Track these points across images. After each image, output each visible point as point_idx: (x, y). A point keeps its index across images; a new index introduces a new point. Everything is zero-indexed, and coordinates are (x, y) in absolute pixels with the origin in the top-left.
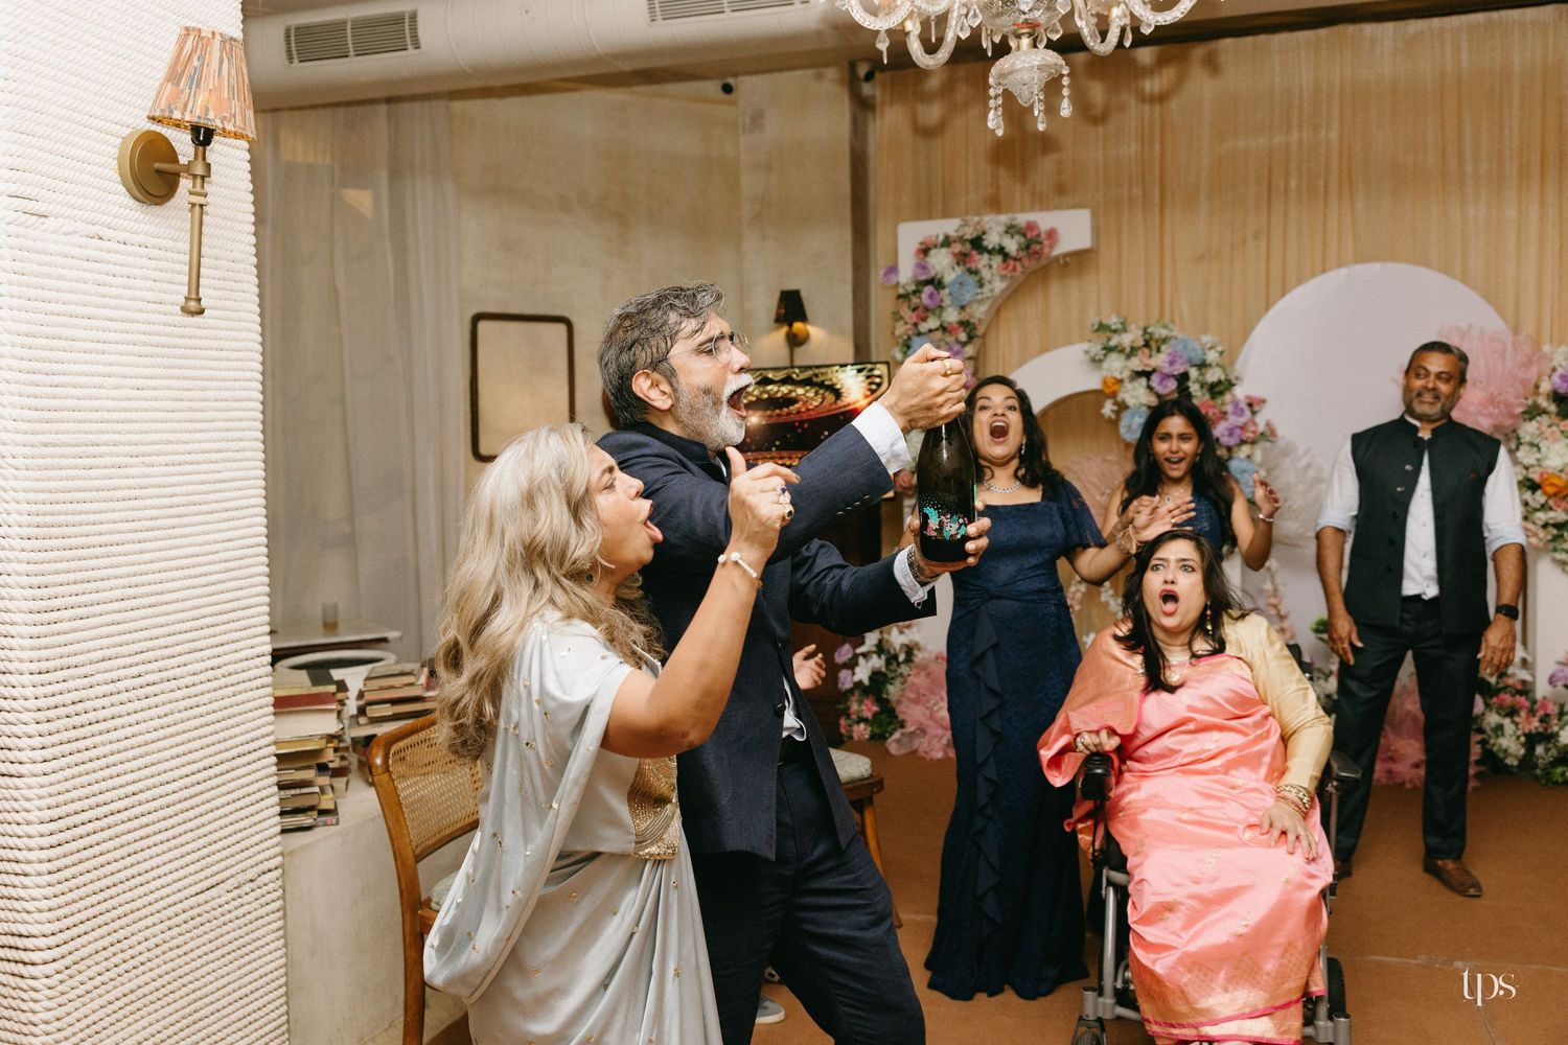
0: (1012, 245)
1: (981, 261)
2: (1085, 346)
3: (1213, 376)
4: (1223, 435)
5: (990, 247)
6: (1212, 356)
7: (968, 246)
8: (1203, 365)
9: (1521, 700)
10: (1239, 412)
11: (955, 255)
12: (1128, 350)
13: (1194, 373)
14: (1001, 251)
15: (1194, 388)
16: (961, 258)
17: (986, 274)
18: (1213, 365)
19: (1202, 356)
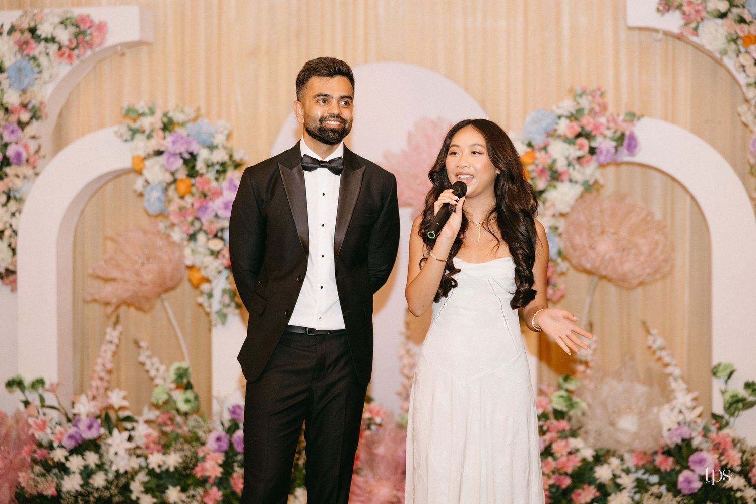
0: (64, 36)
1: (38, 49)
2: (116, 128)
3: (220, 156)
4: (219, 208)
5: (43, 36)
6: (219, 139)
7: (28, 35)
8: (212, 148)
11: (16, 43)
12: (147, 132)
13: (203, 154)
14: (53, 40)
15: (200, 166)
16: (22, 46)
17: (43, 60)
18: (220, 146)
19: (212, 140)
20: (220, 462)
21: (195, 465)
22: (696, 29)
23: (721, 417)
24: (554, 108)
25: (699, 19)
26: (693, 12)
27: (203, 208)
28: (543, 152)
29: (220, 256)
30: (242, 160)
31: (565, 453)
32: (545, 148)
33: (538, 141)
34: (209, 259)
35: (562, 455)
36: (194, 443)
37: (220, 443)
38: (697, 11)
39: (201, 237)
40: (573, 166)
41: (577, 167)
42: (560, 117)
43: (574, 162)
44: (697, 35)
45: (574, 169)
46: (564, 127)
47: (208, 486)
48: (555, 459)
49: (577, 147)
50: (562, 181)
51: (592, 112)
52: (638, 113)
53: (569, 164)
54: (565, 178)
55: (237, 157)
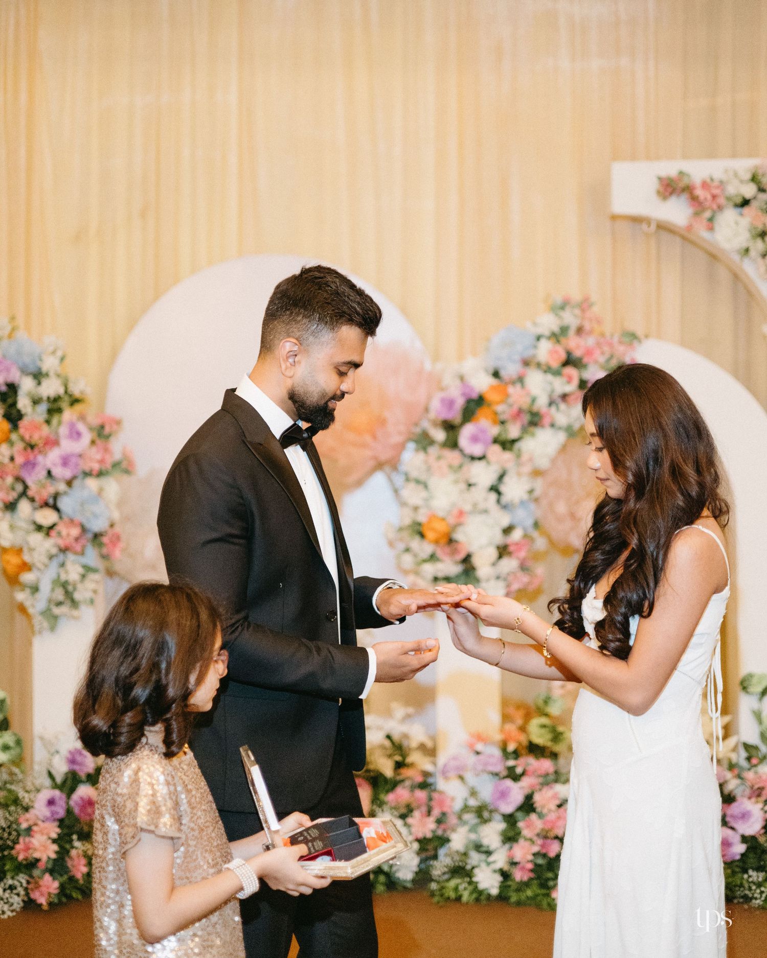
3: (51, 388)
4: (55, 465)
6: (49, 364)
8: (39, 376)
9: (421, 795)
10: (74, 435)
13: (27, 385)
15: (23, 403)
18: (51, 374)
19: (39, 363)
20: (54, 836)
21: (16, 842)
22: (711, 220)
23: (756, 748)
24: (529, 325)
25: (715, 207)
26: (709, 197)
27: (30, 465)
28: (518, 386)
29: (53, 533)
30: (82, 393)
31: (552, 806)
32: (520, 380)
33: (510, 370)
34: (37, 538)
35: (550, 811)
36: (12, 808)
37: (53, 808)
38: (714, 197)
39: (24, 507)
40: (557, 405)
41: (563, 406)
42: (538, 338)
43: (559, 400)
44: (711, 229)
45: (558, 409)
46: (545, 351)
47: (36, 872)
48: (541, 816)
49: (564, 380)
50: (543, 426)
51: (580, 331)
52: (640, 333)
53: (551, 404)
54: (546, 421)
55: (76, 390)
